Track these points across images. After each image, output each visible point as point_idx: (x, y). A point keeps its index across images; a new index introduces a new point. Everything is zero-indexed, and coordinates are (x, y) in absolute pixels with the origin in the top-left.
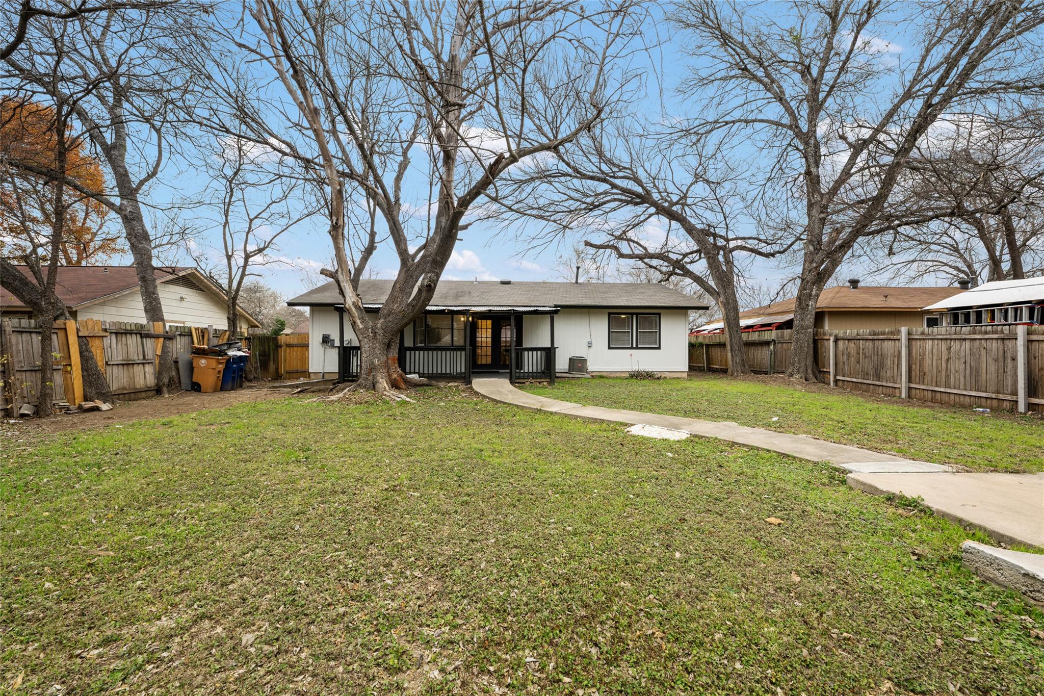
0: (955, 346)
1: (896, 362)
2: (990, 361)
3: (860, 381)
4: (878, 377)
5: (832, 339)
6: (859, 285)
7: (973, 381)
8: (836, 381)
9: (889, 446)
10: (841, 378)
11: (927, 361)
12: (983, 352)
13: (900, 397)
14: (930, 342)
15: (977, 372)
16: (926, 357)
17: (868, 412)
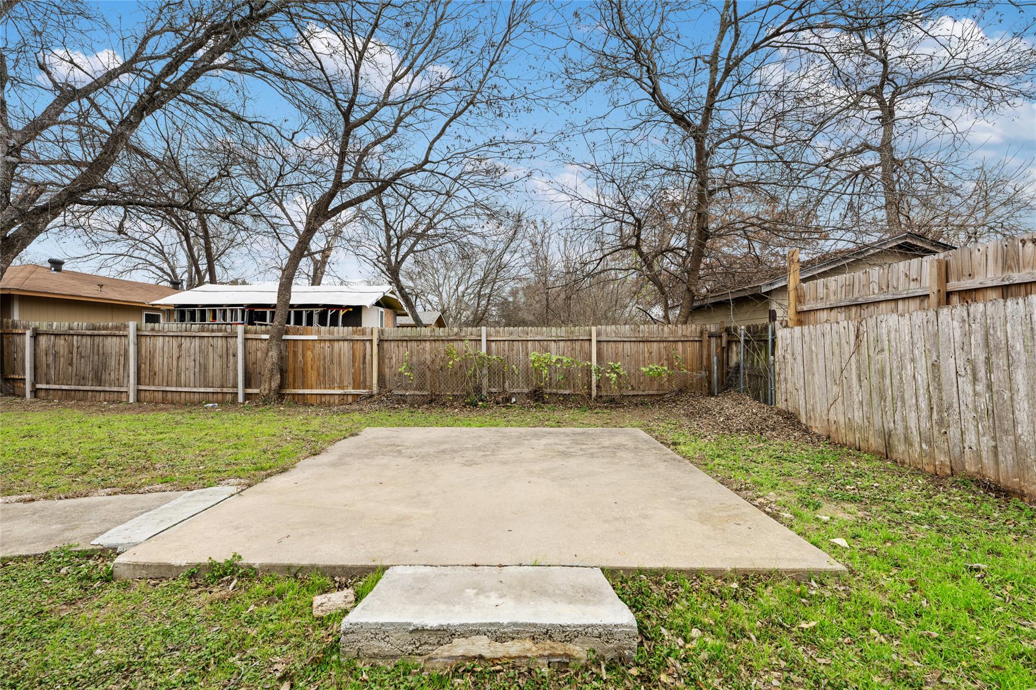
0: (186, 343)
1: (122, 362)
2: (216, 357)
3: (73, 387)
4: (99, 381)
5: (29, 333)
6: (64, 268)
7: (202, 378)
8: (35, 392)
9: (145, 477)
10: (44, 386)
11: (158, 360)
12: (211, 349)
13: (127, 402)
14: (161, 339)
15: (205, 368)
16: (157, 355)
17: (97, 430)
